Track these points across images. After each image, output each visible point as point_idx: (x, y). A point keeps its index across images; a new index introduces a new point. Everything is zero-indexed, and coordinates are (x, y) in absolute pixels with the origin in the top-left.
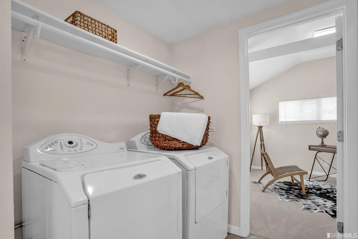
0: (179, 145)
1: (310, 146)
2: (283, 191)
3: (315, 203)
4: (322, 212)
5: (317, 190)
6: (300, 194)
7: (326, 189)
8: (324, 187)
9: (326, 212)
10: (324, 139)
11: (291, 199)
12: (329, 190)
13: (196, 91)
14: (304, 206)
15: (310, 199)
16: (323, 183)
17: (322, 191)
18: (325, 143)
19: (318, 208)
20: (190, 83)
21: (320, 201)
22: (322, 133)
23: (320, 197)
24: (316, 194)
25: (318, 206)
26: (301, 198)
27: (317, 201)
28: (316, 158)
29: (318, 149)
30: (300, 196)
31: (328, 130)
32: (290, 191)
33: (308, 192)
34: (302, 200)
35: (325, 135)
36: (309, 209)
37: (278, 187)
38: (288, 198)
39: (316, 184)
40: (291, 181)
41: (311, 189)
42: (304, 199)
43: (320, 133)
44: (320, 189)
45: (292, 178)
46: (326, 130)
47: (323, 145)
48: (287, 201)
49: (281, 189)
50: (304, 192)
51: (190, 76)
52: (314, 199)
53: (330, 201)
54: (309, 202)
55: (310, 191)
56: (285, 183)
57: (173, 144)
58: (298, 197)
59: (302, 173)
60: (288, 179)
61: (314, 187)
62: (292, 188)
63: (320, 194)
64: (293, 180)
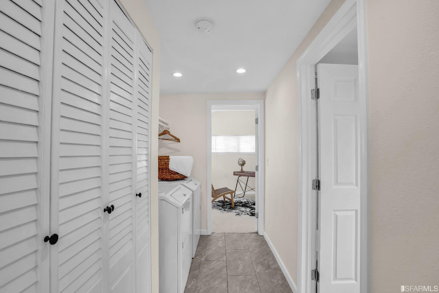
0: (179, 177)
1: (234, 172)
2: (221, 207)
3: (241, 211)
4: (246, 214)
5: (240, 203)
6: (231, 207)
7: (245, 202)
8: (243, 201)
9: (247, 214)
10: (243, 167)
11: (227, 211)
12: (246, 202)
13: (178, 138)
14: (236, 214)
15: (237, 209)
16: (242, 198)
17: (243, 204)
18: (244, 170)
19: (243, 213)
20: (168, 129)
21: (243, 209)
22: (241, 163)
23: (242, 207)
24: (239, 205)
25: (243, 212)
26: (232, 209)
27: (241, 209)
28: (238, 181)
29: (240, 174)
30: (231, 208)
31: (245, 160)
32: (224, 206)
33: (235, 205)
34: (234, 210)
35: (243, 164)
36: (238, 214)
37: (216, 205)
38: (225, 211)
39: (238, 199)
40: (223, 200)
41: (236, 203)
42: (234, 209)
43: (240, 162)
44: (242, 202)
45: (224, 197)
46: (244, 161)
47: (242, 171)
48: (225, 212)
49: (218, 206)
50: (233, 205)
51: (168, 123)
52: (239, 209)
53: (248, 208)
54: (237, 211)
55: (236, 204)
56: (219, 201)
57: (176, 176)
58: (230, 209)
59: (232, 192)
60: (221, 198)
61: (238, 202)
62: (225, 204)
63: (242, 205)
64: (224, 199)
